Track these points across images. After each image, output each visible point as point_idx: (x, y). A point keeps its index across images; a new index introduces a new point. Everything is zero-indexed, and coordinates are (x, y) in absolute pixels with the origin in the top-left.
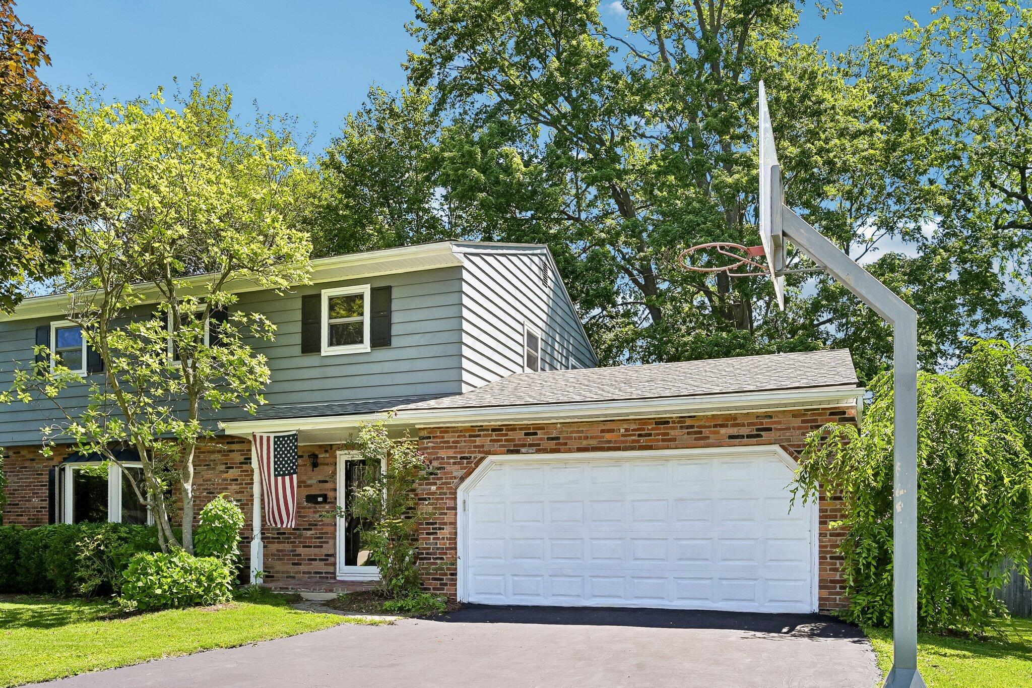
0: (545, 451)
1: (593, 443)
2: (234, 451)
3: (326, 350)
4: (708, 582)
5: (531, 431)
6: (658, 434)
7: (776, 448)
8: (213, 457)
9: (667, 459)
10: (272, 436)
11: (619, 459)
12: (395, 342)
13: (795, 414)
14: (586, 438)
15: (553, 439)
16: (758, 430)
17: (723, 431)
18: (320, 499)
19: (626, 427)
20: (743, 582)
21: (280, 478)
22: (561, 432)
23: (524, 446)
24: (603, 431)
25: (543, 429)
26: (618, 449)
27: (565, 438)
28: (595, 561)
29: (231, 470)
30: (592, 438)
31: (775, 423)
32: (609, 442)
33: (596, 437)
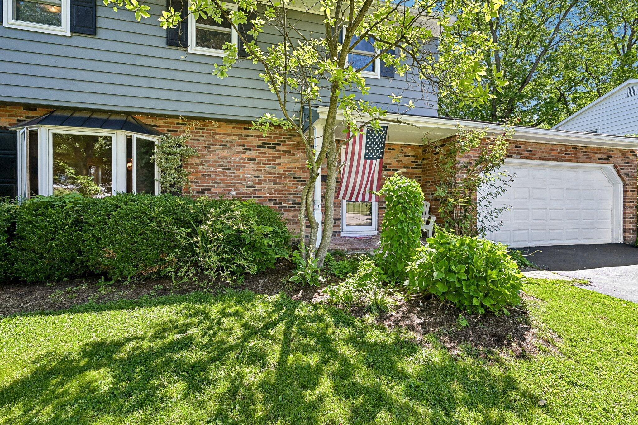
0: (524, 158)
1: (546, 155)
2: (251, 136)
4: (577, 230)
5: (518, 145)
6: (573, 154)
7: (611, 167)
8: (229, 139)
13: (620, 151)
14: (544, 153)
15: (529, 151)
16: (608, 156)
17: (596, 156)
19: (560, 148)
20: (590, 230)
22: (533, 148)
23: (514, 153)
24: (551, 149)
25: (524, 145)
27: (534, 151)
28: (534, 221)
29: (248, 152)
30: (546, 153)
31: (614, 154)
32: (553, 156)
33: (548, 153)
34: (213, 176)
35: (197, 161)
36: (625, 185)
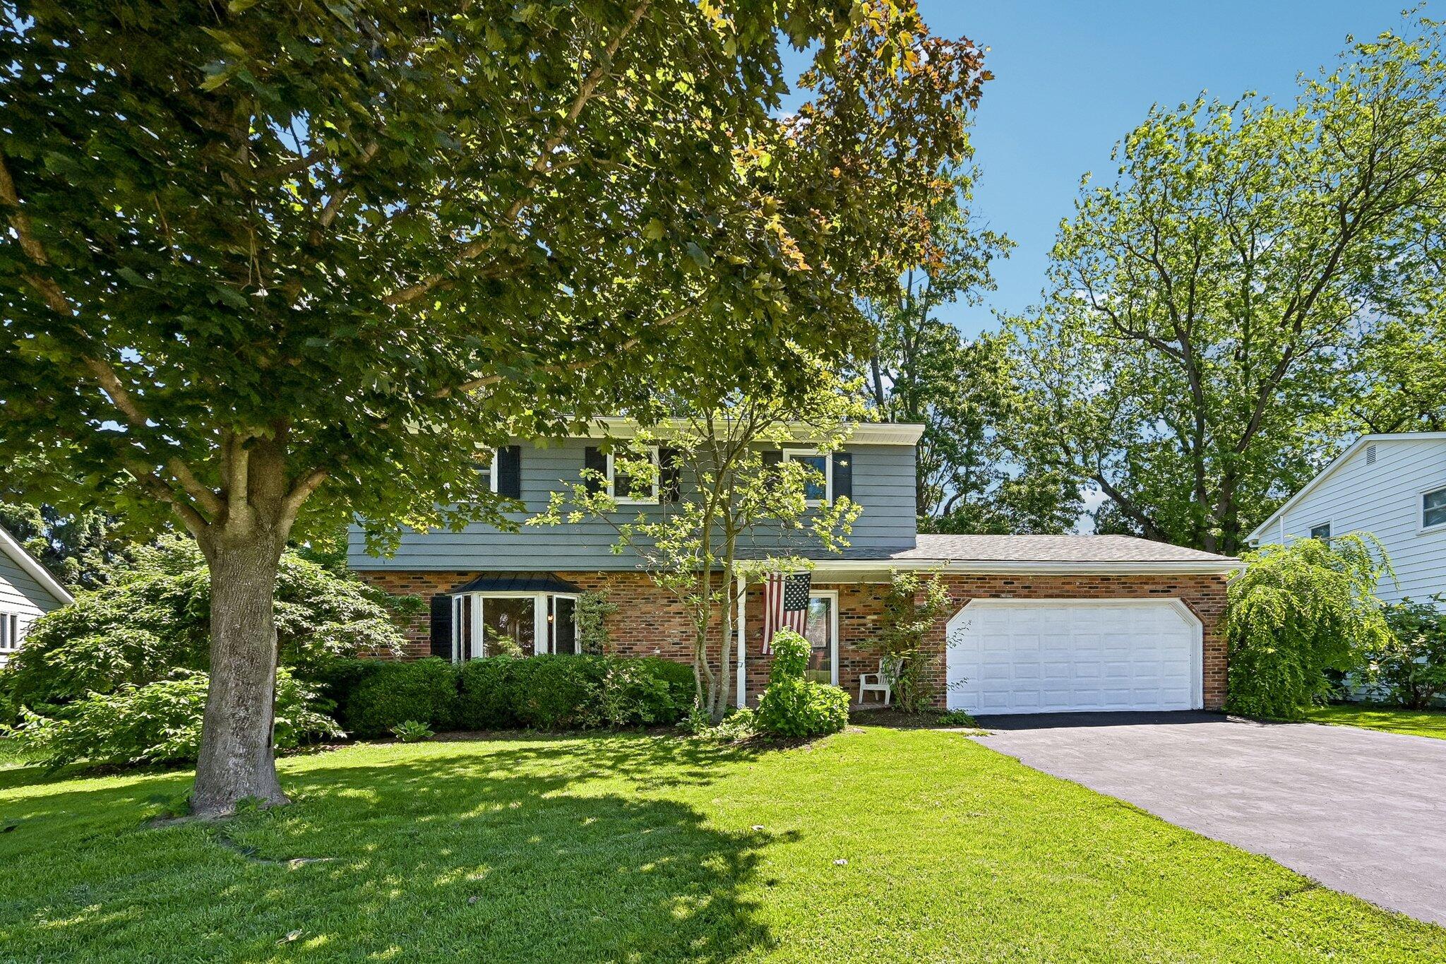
0: (1019, 596)
1: (1056, 592)
4: (1126, 691)
5: (1009, 581)
6: (1103, 587)
7: (1177, 600)
8: (653, 591)
9: (1098, 605)
10: (785, 574)
11: (1065, 605)
13: (1191, 578)
14: (1051, 588)
15: (1025, 587)
16: (1169, 587)
17: (1146, 587)
19: (1080, 580)
22: (1032, 583)
23: (1003, 592)
24: (1063, 583)
25: (1018, 579)
26: (1074, 597)
27: (1035, 587)
28: (1049, 678)
29: (674, 604)
30: (1055, 588)
31: (1178, 583)
32: (1068, 591)
33: (1058, 588)
34: (635, 633)
35: (619, 617)
36: (1205, 626)
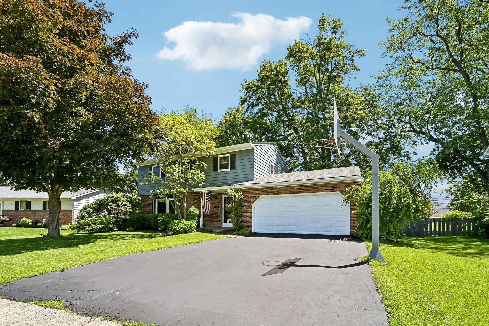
0: (275, 194)
1: (288, 192)
2: (196, 195)
3: (219, 170)
5: (272, 189)
6: (306, 189)
7: (338, 192)
8: (191, 197)
9: (308, 196)
10: (205, 192)
11: (295, 196)
12: (236, 168)
13: (343, 183)
14: (286, 191)
15: (277, 191)
16: (333, 188)
17: (323, 188)
18: (217, 207)
19: (297, 187)
21: (207, 202)
22: (279, 189)
23: (270, 193)
24: (291, 189)
25: (275, 188)
26: (295, 193)
27: (281, 191)
28: (288, 222)
29: (196, 200)
31: (338, 186)
32: (292, 192)
33: (289, 190)
